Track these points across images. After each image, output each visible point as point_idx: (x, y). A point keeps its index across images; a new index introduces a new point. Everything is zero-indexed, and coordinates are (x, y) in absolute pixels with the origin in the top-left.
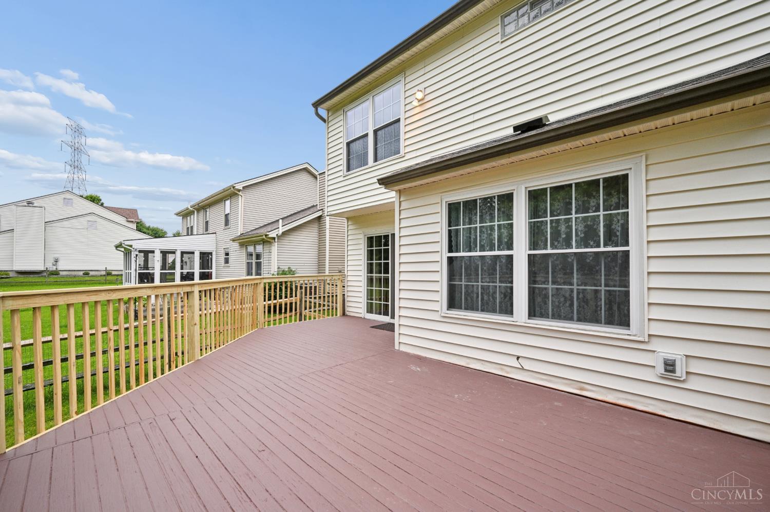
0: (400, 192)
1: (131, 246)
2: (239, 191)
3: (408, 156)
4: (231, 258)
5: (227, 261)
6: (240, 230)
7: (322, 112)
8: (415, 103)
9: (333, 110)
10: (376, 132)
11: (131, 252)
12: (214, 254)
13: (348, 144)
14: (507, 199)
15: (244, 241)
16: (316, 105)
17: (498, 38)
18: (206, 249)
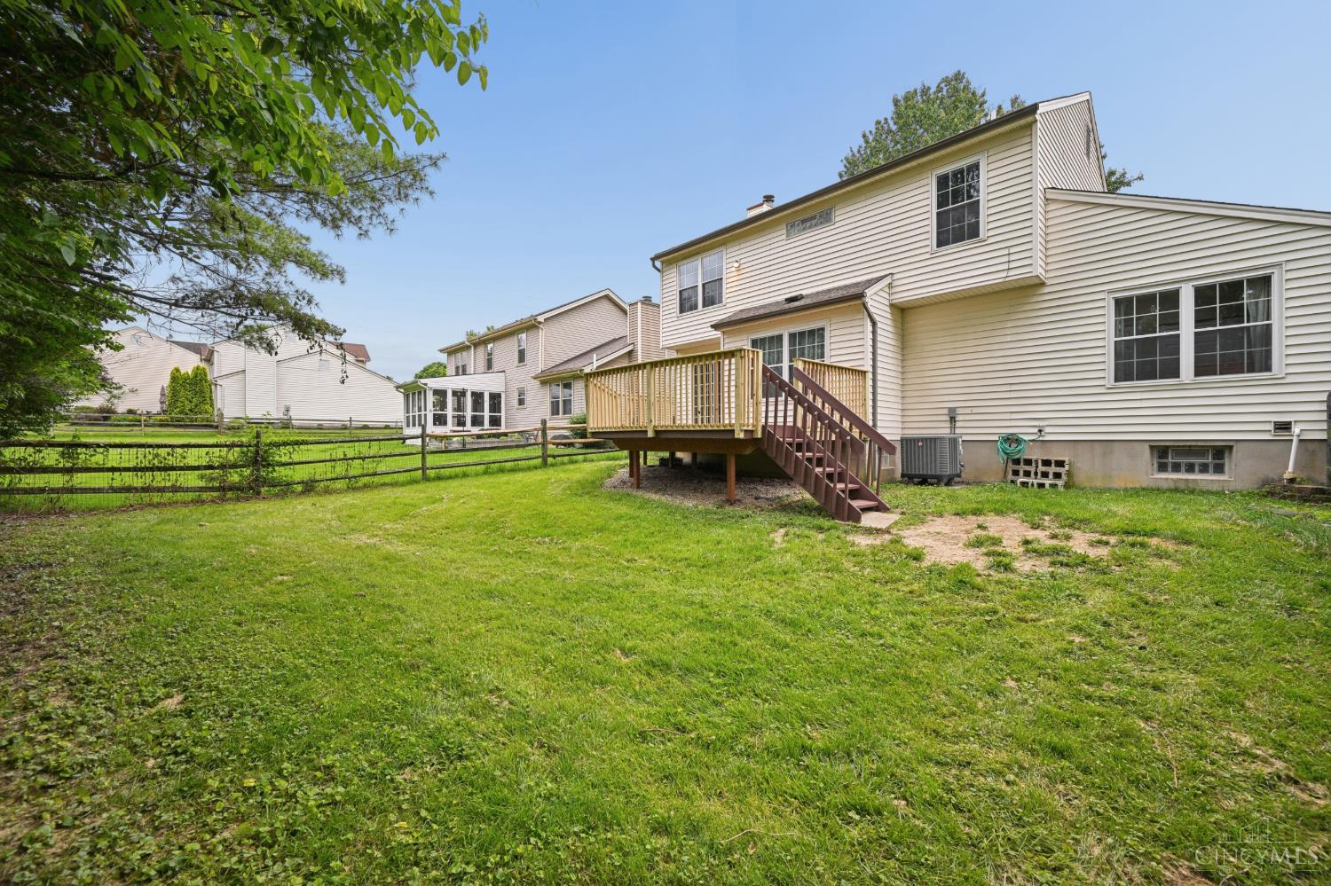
0: (724, 333)
1: (426, 384)
2: (540, 323)
3: (728, 306)
4: (528, 398)
5: (521, 402)
6: (541, 367)
7: (658, 264)
8: (733, 269)
9: (668, 264)
10: (704, 285)
11: (425, 392)
12: (503, 396)
13: (681, 292)
14: (780, 337)
15: (546, 380)
16: (653, 260)
17: (784, 237)
18: (495, 390)
